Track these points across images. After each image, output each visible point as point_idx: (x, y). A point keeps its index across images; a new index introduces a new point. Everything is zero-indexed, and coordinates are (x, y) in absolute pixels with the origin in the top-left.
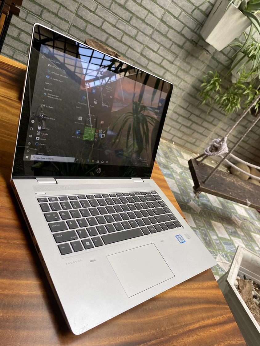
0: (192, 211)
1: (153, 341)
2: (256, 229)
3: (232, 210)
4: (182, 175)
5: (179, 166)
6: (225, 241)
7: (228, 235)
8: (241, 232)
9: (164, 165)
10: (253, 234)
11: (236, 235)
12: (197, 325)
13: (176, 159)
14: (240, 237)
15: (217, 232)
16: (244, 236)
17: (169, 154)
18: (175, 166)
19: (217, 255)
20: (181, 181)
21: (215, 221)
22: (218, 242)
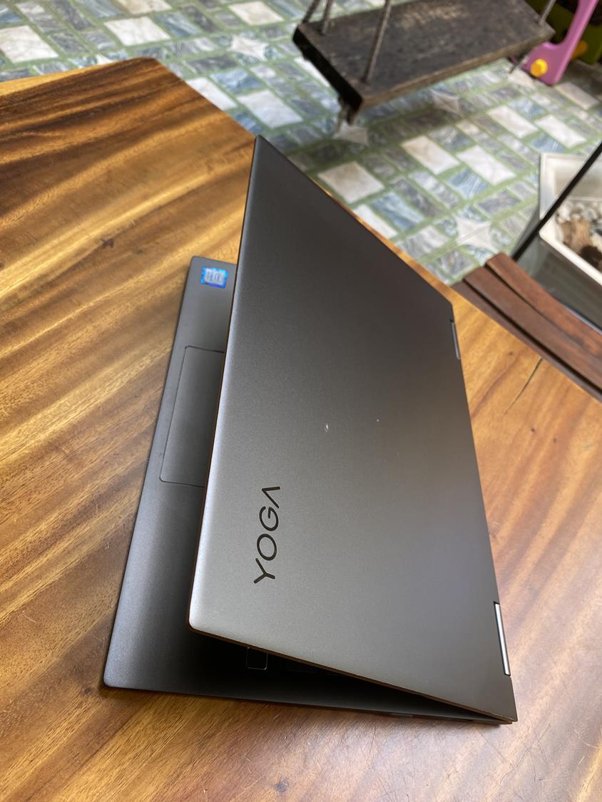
0: (353, 150)
2: (492, 93)
4: (274, 58)
5: (252, 34)
6: (453, 177)
7: (451, 155)
8: (469, 128)
9: (217, 58)
10: (493, 113)
11: (467, 142)
13: (231, 17)
14: (472, 140)
15: (425, 165)
16: (479, 134)
17: (207, 12)
18: (242, 43)
19: (455, 225)
20: (281, 80)
21: (409, 138)
22: (442, 189)
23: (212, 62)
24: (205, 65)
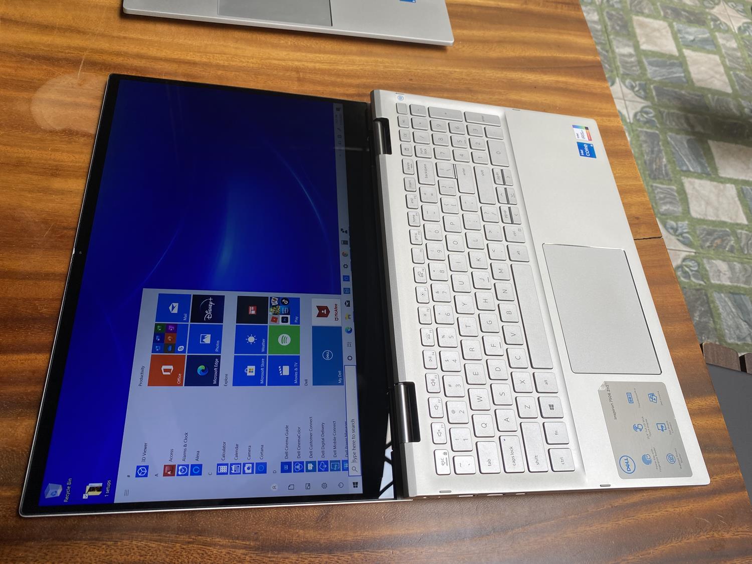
9: (691, 13)
18: (726, 9)
20: (739, 54)
23: (683, 13)
24: (676, 13)
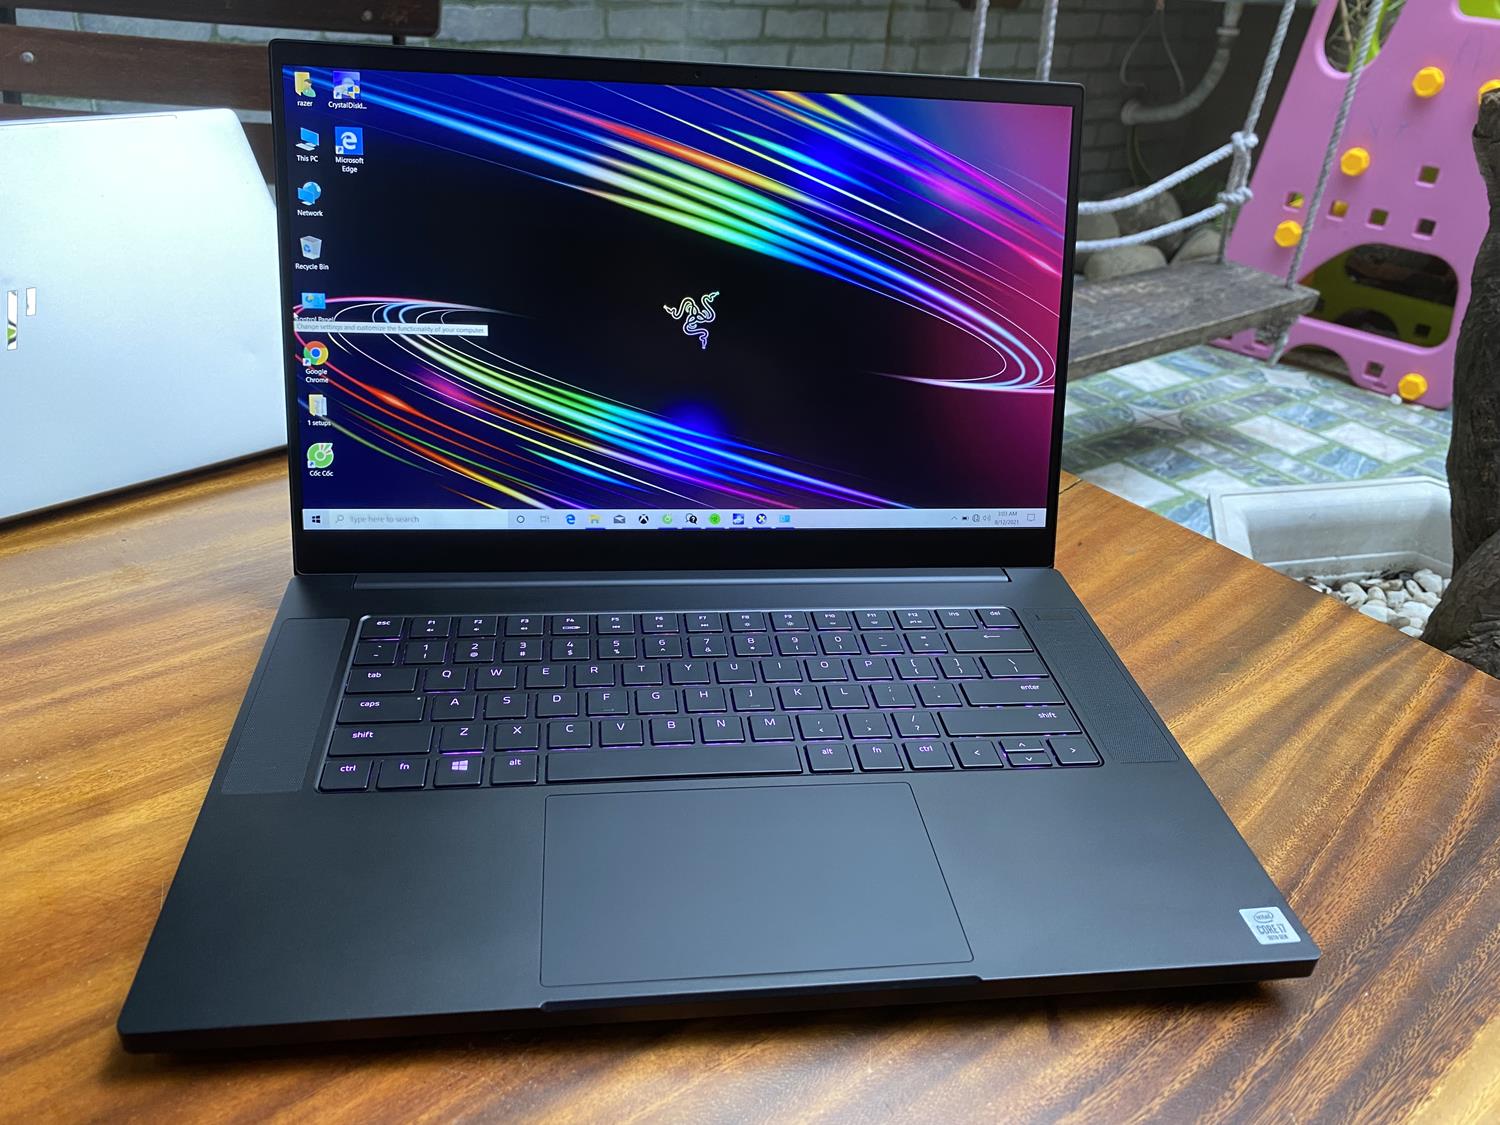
1: (1314, 865)
3: (1120, 394)
7: (1168, 483)
8: (1199, 448)
10: (1242, 426)
11: (1193, 466)
12: (1385, 749)
14: (1208, 463)
